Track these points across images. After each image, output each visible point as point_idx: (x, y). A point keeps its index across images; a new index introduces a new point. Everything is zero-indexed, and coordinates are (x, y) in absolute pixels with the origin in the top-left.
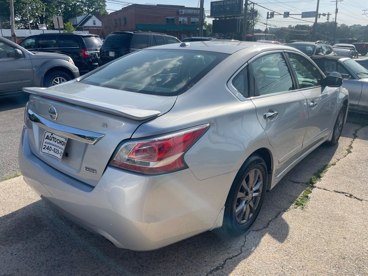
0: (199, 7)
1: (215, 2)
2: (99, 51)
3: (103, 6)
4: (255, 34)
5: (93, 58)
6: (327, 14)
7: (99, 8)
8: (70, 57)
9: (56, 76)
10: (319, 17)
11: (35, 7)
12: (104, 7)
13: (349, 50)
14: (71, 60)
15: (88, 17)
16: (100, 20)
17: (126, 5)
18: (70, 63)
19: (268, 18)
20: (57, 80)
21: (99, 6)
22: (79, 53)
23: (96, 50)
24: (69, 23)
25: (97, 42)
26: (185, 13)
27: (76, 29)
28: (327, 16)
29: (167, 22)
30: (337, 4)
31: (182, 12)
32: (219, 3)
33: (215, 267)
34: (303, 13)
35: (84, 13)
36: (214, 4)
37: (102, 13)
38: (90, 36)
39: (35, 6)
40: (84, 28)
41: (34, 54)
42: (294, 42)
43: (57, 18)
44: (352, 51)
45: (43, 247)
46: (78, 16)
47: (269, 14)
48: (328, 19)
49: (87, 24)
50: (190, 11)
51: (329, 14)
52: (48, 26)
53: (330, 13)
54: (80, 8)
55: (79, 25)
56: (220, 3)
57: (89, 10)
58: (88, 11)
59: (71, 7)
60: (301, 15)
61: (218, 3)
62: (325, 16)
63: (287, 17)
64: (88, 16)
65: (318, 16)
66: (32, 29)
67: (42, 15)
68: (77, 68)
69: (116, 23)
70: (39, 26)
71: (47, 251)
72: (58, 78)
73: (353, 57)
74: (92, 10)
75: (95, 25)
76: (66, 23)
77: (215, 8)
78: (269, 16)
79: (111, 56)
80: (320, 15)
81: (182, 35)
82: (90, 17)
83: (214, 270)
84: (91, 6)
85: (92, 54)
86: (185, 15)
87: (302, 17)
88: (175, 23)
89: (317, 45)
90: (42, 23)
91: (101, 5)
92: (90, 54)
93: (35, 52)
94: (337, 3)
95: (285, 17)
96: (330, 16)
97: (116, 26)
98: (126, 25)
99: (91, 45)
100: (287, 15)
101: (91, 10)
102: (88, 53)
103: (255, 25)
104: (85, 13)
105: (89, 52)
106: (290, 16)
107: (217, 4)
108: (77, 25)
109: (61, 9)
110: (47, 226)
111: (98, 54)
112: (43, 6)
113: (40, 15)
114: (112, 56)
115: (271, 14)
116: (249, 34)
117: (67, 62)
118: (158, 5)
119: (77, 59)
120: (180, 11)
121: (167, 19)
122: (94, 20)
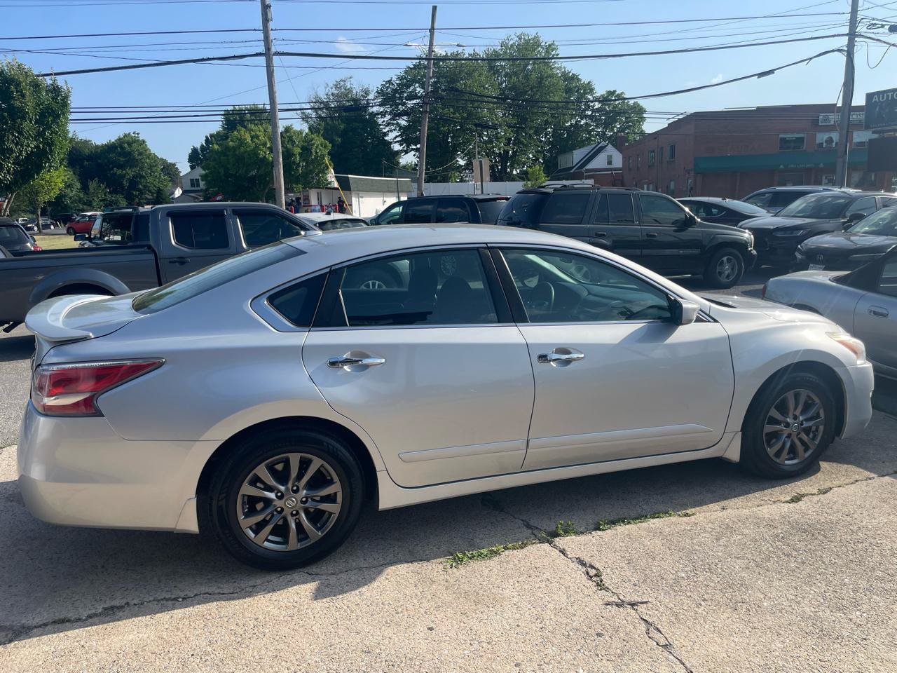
0: (840, 104)
1: (878, 93)
3: (637, 121)
7: (628, 127)
12: (640, 123)
15: (598, 147)
21: (627, 123)
24: (537, 168)
29: (781, 148)
31: (825, 120)
32: (890, 94)
35: (593, 140)
36: (876, 99)
37: (632, 136)
40: (585, 174)
43: (481, 162)
49: (593, 165)
54: (586, 130)
55: (577, 167)
56: (892, 95)
57: (604, 133)
58: (603, 137)
59: (567, 129)
61: (888, 96)
67: (506, 152)
69: (652, 157)
72: (371, 282)
74: (611, 133)
75: (611, 164)
77: (877, 109)
81: (824, 178)
82: (602, 148)
84: (610, 124)
86: (835, 127)
88: (804, 148)
91: (632, 121)
97: (651, 166)
98: (674, 161)
101: (609, 133)
104: (595, 139)
107: (883, 98)
108: (572, 168)
118: (758, 108)
120: (821, 117)
121: (783, 139)
122: (611, 153)
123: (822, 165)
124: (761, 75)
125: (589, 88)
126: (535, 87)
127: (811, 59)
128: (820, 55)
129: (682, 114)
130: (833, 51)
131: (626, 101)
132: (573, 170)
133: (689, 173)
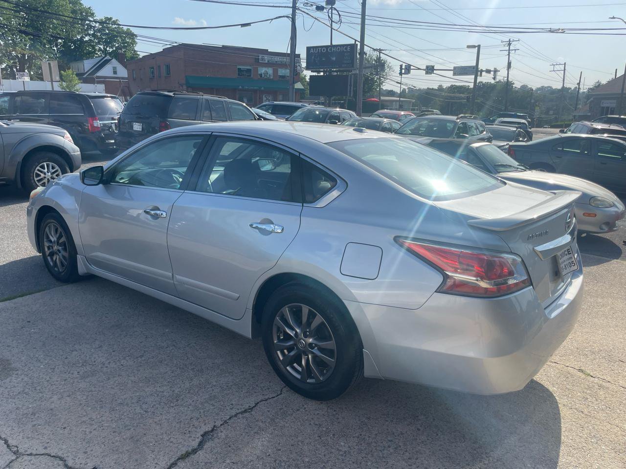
0: (289, 52)
1: (313, 47)
2: (117, 121)
3: (131, 43)
4: (382, 98)
5: (108, 131)
6: (492, 71)
7: (125, 47)
8: (66, 131)
9: (41, 161)
10: (481, 75)
11: (11, 42)
12: (133, 45)
13: (515, 129)
14: (68, 135)
15: (103, 61)
16: (126, 67)
17: (167, 45)
18: (66, 140)
19: (401, 74)
20: (43, 167)
21: (123, 43)
22: (83, 123)
23: (113, 119)
24: (70, 72)
25: (115, 106)
26: (268, 61)
27: (82, 81)
28: (492, 73)
29: (239, 74)
30: (509, 55)
31: (263, 59)
32: (320, 49)
33: (243, 410)
34: (455, 68)
35: (97, 54)
36: (312, 51)
37: (129, 54)
38: (103, 97)
39: (11, 40)
40: (96, 80)
41: (7, 125)
42: (427, 115)
43: (49, 64)
44: (519, 129)
45: (12, 394)
46: (86, 59)
47: (403, 67)
48: (494, 78)
49: (102, 73)
50: (277, 59)
51: (496, 71)
52: (32, 73)
53: (498, 69)
54: (91, 45)
55: (88, 73)
56: (321, 50)
57: (105, 50)
58: (105, 52)
59: (74, 42)
60: (452, 72)
61: (319, 50)
62: (490, 73)
63: (431, 73)
64: (105, 59)
65: (479, 73)
66: (5, 79)
67: (24, 55)
68: (78, 149)
69: (153, 73)
70: (18, 74)
71: (18, 398)
72: (45, 164)
73: (521, 139)
74: (111, 50)
75: (116, 74)
76: (65, 71)
77: (313, 57)
78: (403, 71)
79: (136, 129)
80: (482, 71)
81: (264, 96)
82: (107, 62)
83: (239, 413)
84: (110, 43)
85: (105, 125)
86: (269, 65)
87: (454, 74)
88: (252, 76)
89: (458, 120)
90: (22, 70)
91: (127, 42)
92: (102, 125)
93: (9, 122)
94: (509, 53)
95: (427, 73)
96: (498, 73)
97: (152, 79)
98: (170, 76)
99: (104, 111)
100: (430, 70)
101: (109, 50)
102: (98, 123)
103: (384, 84)
104: (99, 53)
105: (100, 122)
106: (435, 72)
107: (316, 51)
108: (84, 74)
109: (57, 47)
110: (18, 370)
111: (115, 125)
112: (25, 41)
113: (19, 55)
114: (138, 130)
115: (406, 69)
116: (373, 98)
117: (62, 138)
118: (223, 46)
119: (80, 133)
120: (260, 57)
121: (239, 69)
122: (115, 66)
123: (262, 88)
124: (243, 25)
125: (89, 13)
126: (46, 5)
127: (272, 19)
128: (276, 18)
129: (176, 43)
130: (284, 17)
131: (121, 27)
132: (85, 76)
133: (182, 86)
